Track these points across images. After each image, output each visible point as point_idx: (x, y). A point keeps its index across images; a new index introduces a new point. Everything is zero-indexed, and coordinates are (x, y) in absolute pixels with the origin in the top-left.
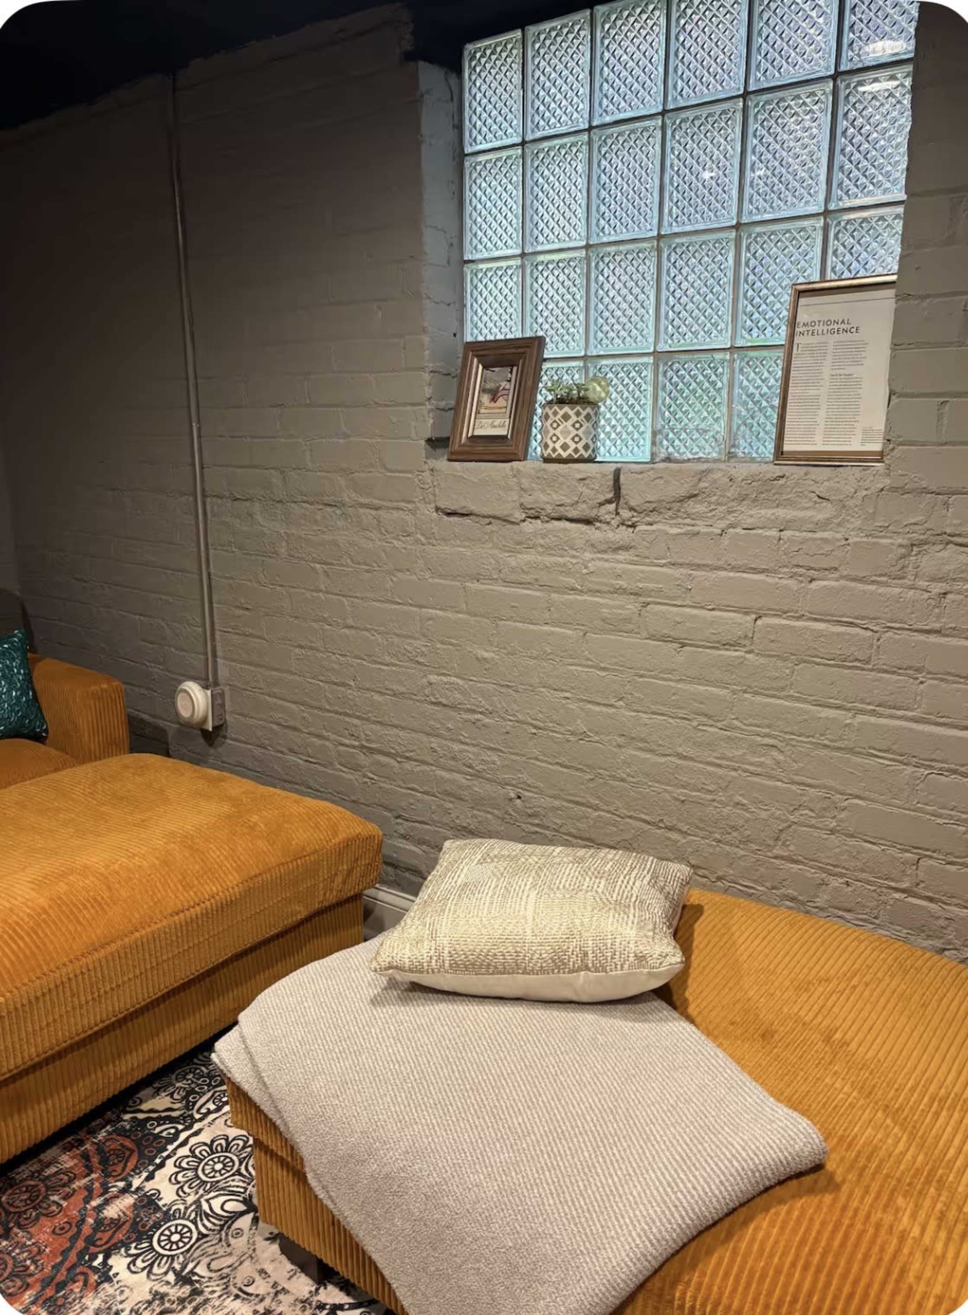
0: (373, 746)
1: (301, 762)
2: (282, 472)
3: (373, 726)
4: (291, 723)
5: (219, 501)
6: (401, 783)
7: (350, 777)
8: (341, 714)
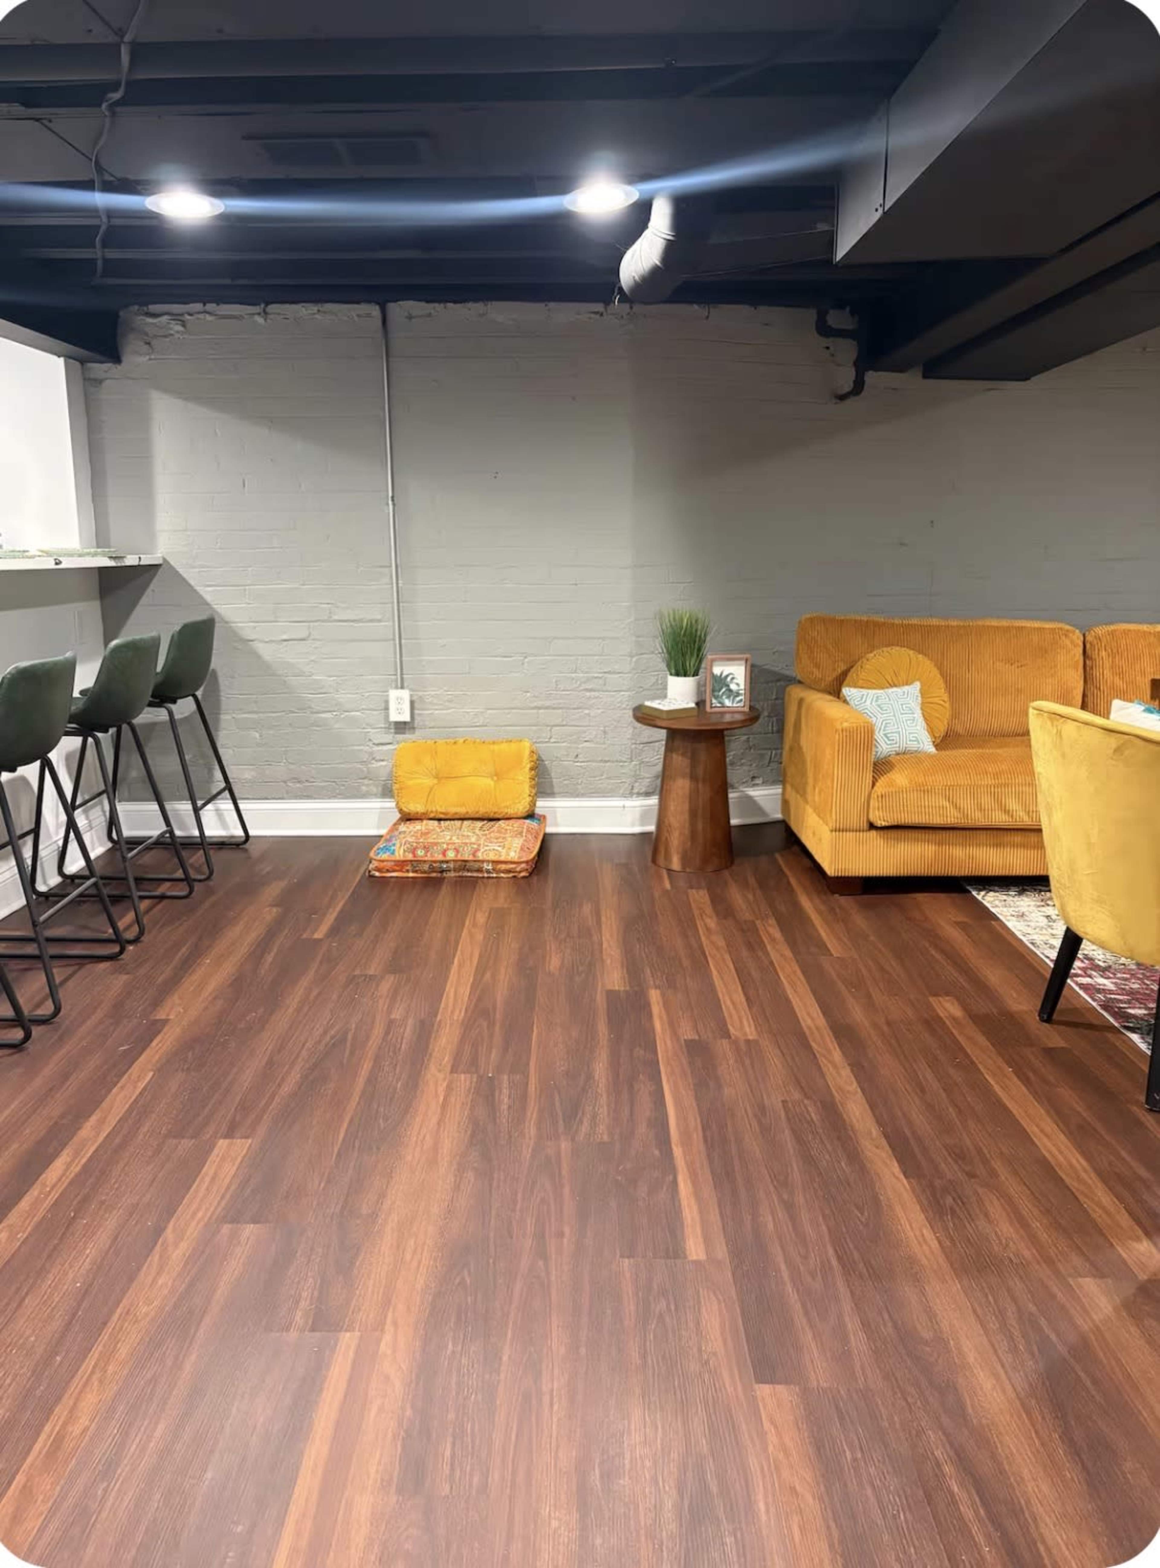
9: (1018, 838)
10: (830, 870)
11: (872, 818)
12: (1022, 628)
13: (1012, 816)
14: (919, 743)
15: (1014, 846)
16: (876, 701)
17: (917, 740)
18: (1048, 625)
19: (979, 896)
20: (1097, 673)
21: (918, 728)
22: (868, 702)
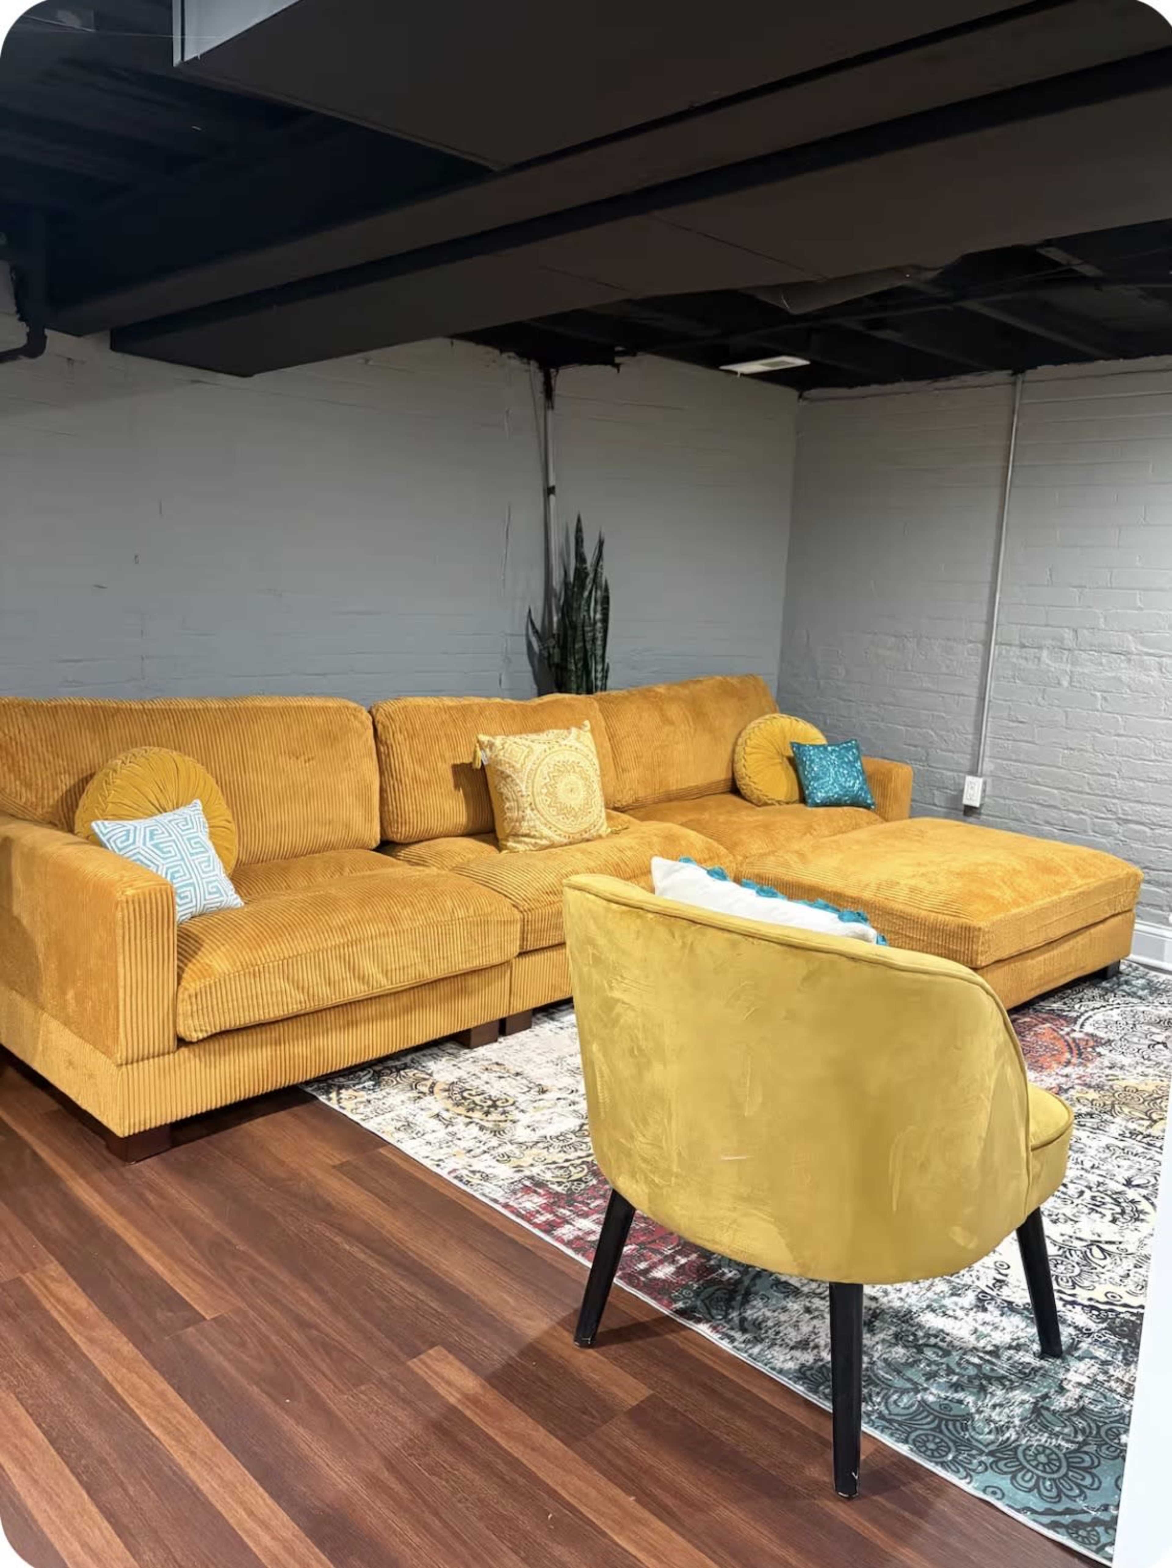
0: (1129, 818)
1: (1056, 831)
2: (1076, 631)
3: (1132, 805)
4: (1052, 803)
5: (1008, 648)
6: (1153, 844)
7: (1104, 841)
8: (1103, 796)
9: (372, 1010)
10: (121, 1128)
11: (182, 1031)
12: (300, 708)
13: (368, 983)
14: (222, 895)
15: (368, 1020)
16: (152, 839)
17: (218, 891)
18: (331, 703)
19: (331, 1101)
20: (395, 763)
21: (217, 872)
22: (139, 843)
